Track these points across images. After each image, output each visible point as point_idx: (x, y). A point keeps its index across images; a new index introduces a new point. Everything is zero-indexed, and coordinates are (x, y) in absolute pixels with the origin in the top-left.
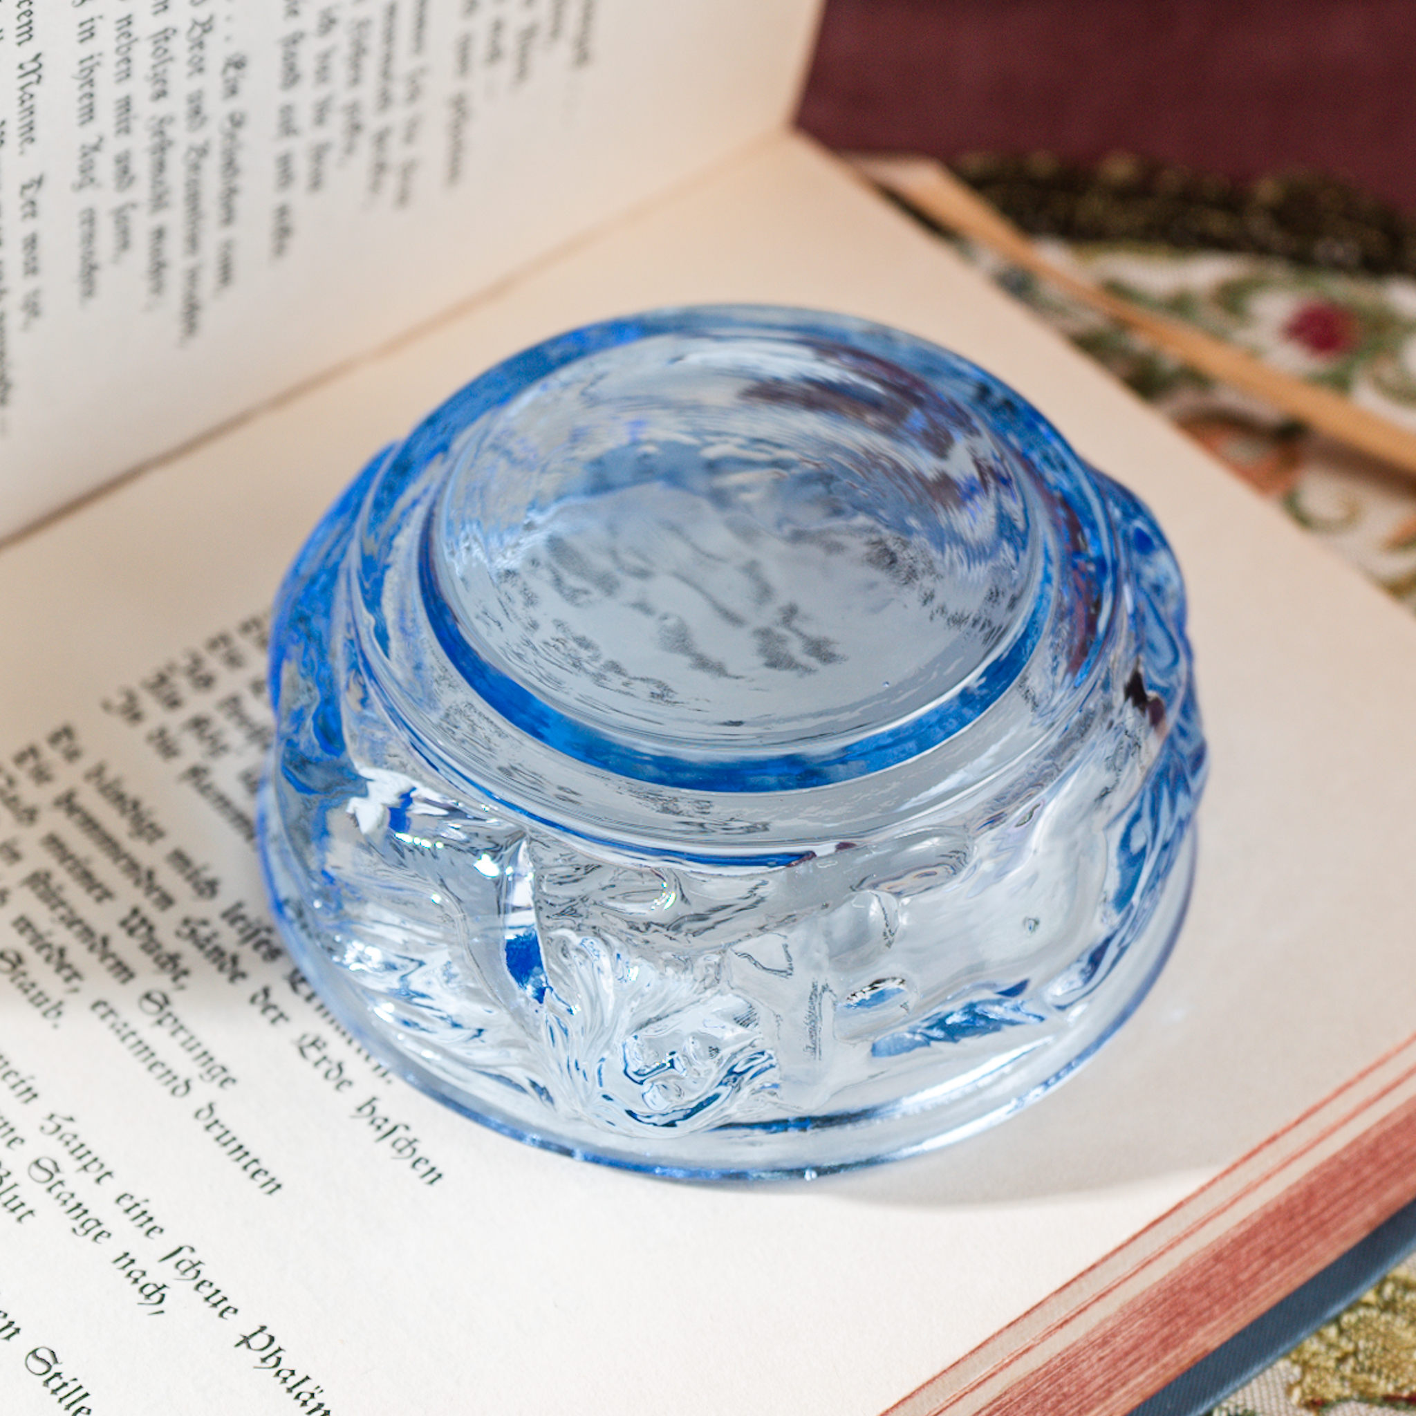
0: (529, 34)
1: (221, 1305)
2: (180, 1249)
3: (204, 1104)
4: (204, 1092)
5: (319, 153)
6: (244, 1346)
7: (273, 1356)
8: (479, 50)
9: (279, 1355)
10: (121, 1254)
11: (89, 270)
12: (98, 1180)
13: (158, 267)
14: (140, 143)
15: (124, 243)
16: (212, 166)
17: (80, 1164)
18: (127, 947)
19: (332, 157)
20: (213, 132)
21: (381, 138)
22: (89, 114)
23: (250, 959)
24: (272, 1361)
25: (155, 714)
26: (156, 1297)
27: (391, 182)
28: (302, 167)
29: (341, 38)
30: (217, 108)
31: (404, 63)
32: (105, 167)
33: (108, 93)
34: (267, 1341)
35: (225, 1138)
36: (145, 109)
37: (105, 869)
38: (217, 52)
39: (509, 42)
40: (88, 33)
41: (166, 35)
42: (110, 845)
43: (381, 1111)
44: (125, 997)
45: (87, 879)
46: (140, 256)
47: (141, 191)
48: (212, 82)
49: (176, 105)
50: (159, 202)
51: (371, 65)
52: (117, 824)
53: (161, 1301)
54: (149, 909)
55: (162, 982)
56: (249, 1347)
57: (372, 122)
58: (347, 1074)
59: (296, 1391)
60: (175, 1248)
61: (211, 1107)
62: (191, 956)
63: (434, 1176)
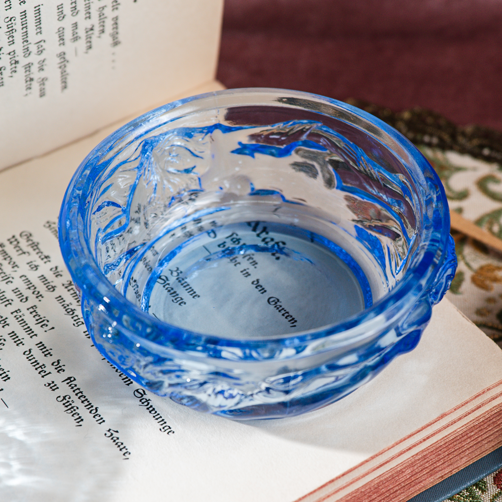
8: (68, 35)
21: (28, 67)
27: (35, 86)
31: (33, 37)
39: (81, 32)
51: (18, 36)
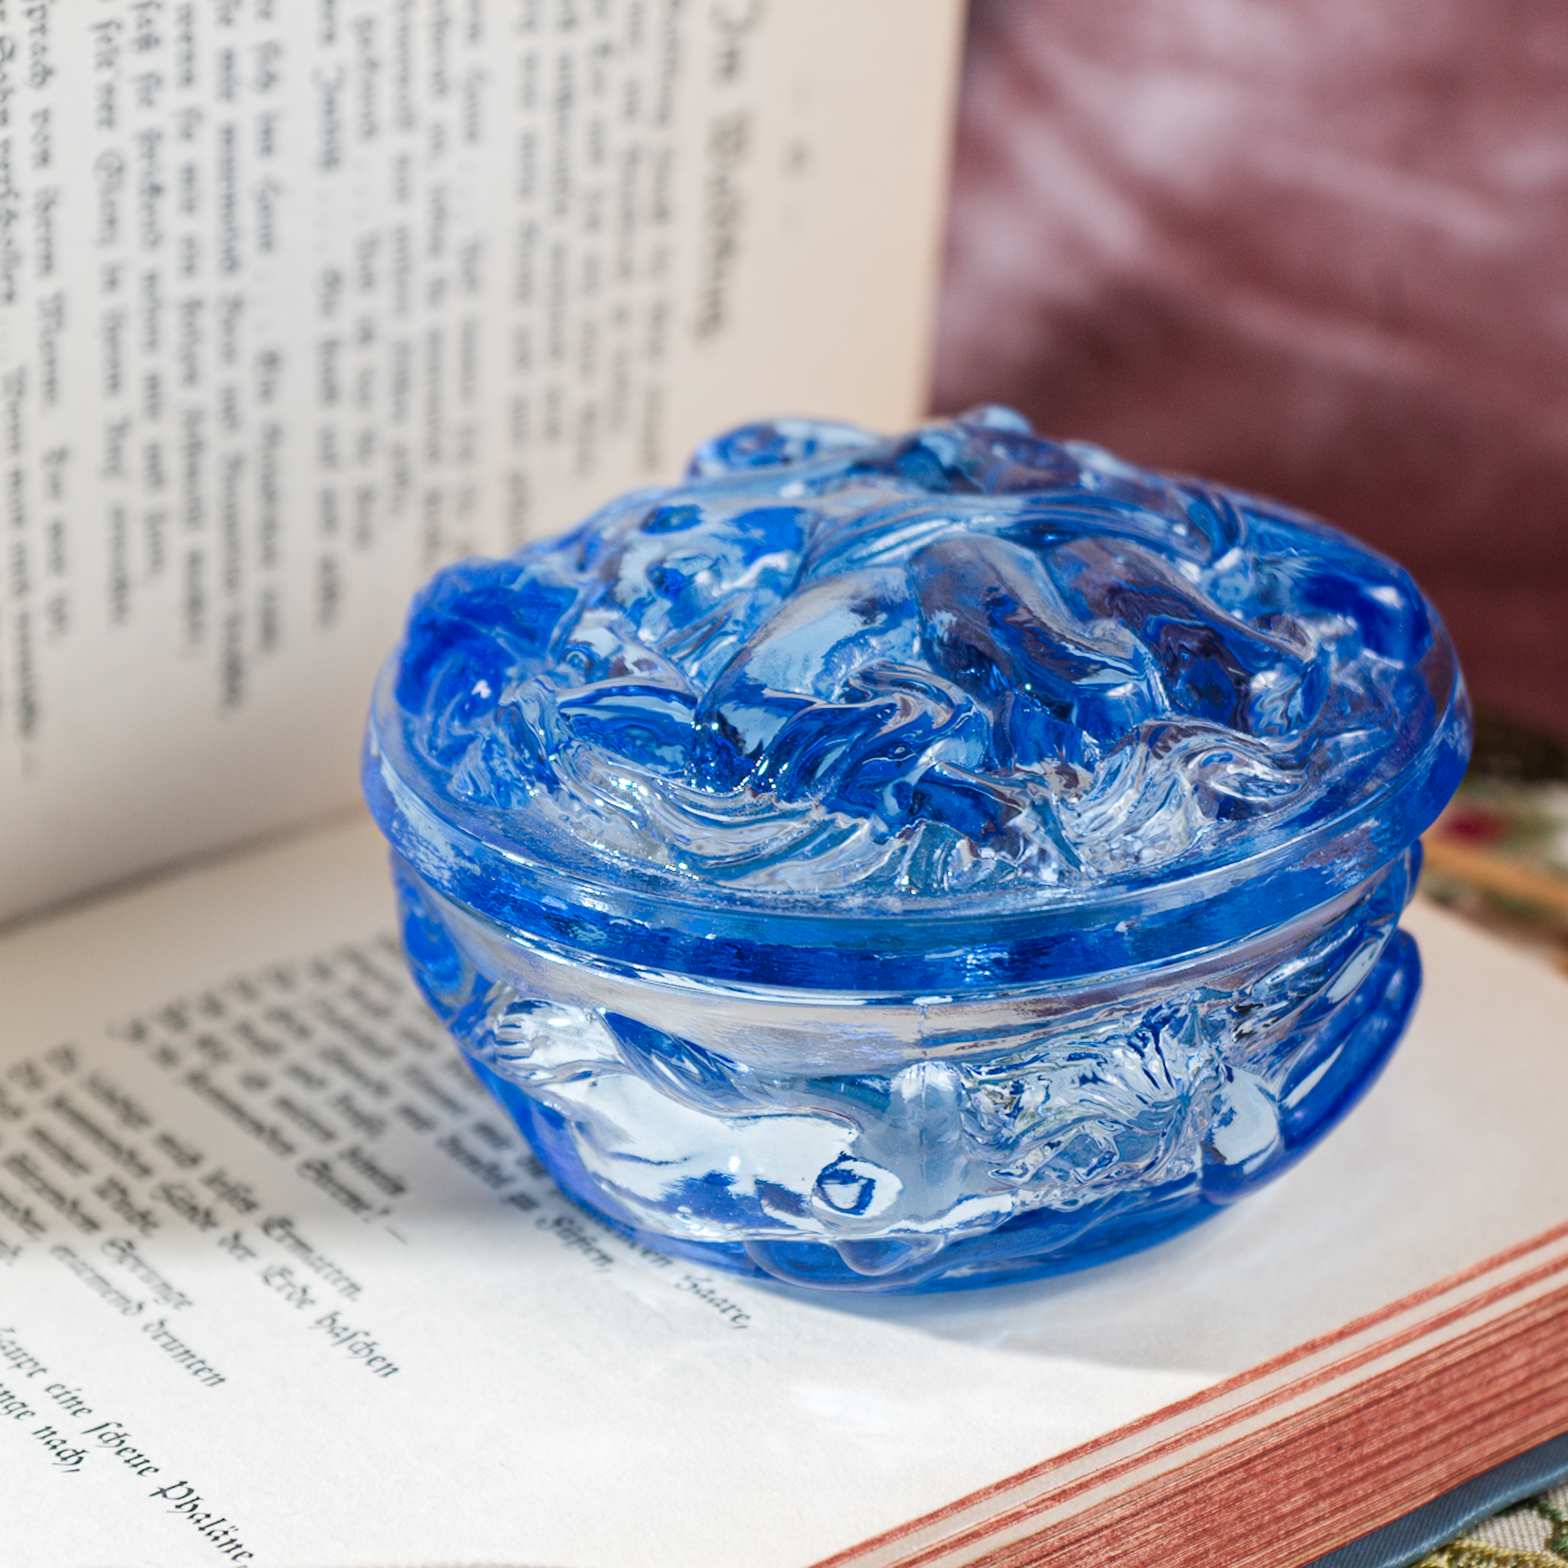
0: (589, 416)
1: (141, 1465)
2: (107, 1425)
3: (155, 1320)
4: (154, 1312)
5: (365, 497)
6: (160, 1495)
7: (190, 1503)
8: (536, 420)
9: (195, 1503)
10: (43, 1428)
11: (120, 587)
12: (31, 1375)
13: (195, 604)
14: (170, 433)
15: (157, 560)
16: (249, 485)
17: (13, 1363)
18: (97, 1207)
19: (380, 508)
20: (248, 441)
21: (432, 501)
22: (114, 383)
23: (225, 1211)
24: (190, 1506)
25: (160, 1034)
26: (75, 1459)
28: (346, 510)
29: (380, 357)
30: (254, 414)
31: (453, 410)
32: (134, 458)
33: (136, 365)
34: (185, 1491)
35: (172, 1344)
36: (176, 395)
37: (85, 1148)
38: (251, 342)
40: (112, 281)
41: (192, 307)
42: (96, 1133)
43: (342, 1321)
44: (89, 1246)
45: (68, 1158)
46: (172, 584)
47: (173, 497)
48: (245, 376)
49: (206, 396)
50: (194, 516)
52: (105, 1116)
53: (78, 1462)
54: (125, 1176)
55: (132, 1232)
56: (165, 1496)
57: (424, 477)
58: (311, 1294)
59: (208, 1530)
60: (104, 1423)
61: (162, 1323)
62: (162, 1210)
63: (391, 1369)
